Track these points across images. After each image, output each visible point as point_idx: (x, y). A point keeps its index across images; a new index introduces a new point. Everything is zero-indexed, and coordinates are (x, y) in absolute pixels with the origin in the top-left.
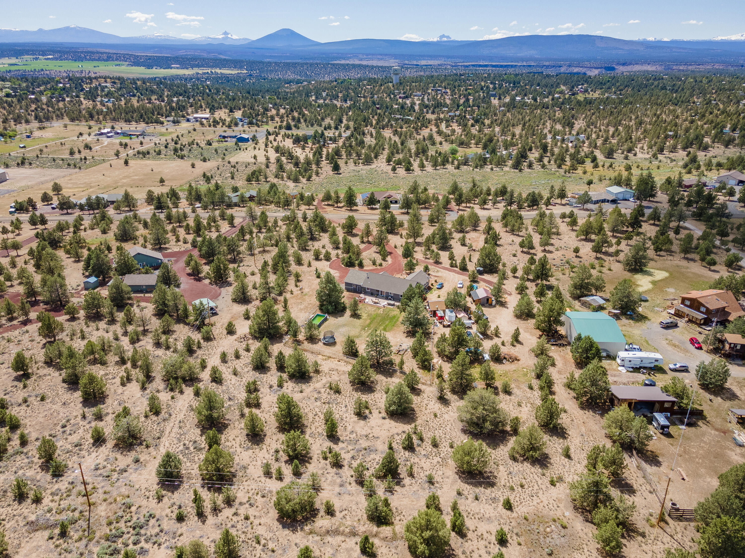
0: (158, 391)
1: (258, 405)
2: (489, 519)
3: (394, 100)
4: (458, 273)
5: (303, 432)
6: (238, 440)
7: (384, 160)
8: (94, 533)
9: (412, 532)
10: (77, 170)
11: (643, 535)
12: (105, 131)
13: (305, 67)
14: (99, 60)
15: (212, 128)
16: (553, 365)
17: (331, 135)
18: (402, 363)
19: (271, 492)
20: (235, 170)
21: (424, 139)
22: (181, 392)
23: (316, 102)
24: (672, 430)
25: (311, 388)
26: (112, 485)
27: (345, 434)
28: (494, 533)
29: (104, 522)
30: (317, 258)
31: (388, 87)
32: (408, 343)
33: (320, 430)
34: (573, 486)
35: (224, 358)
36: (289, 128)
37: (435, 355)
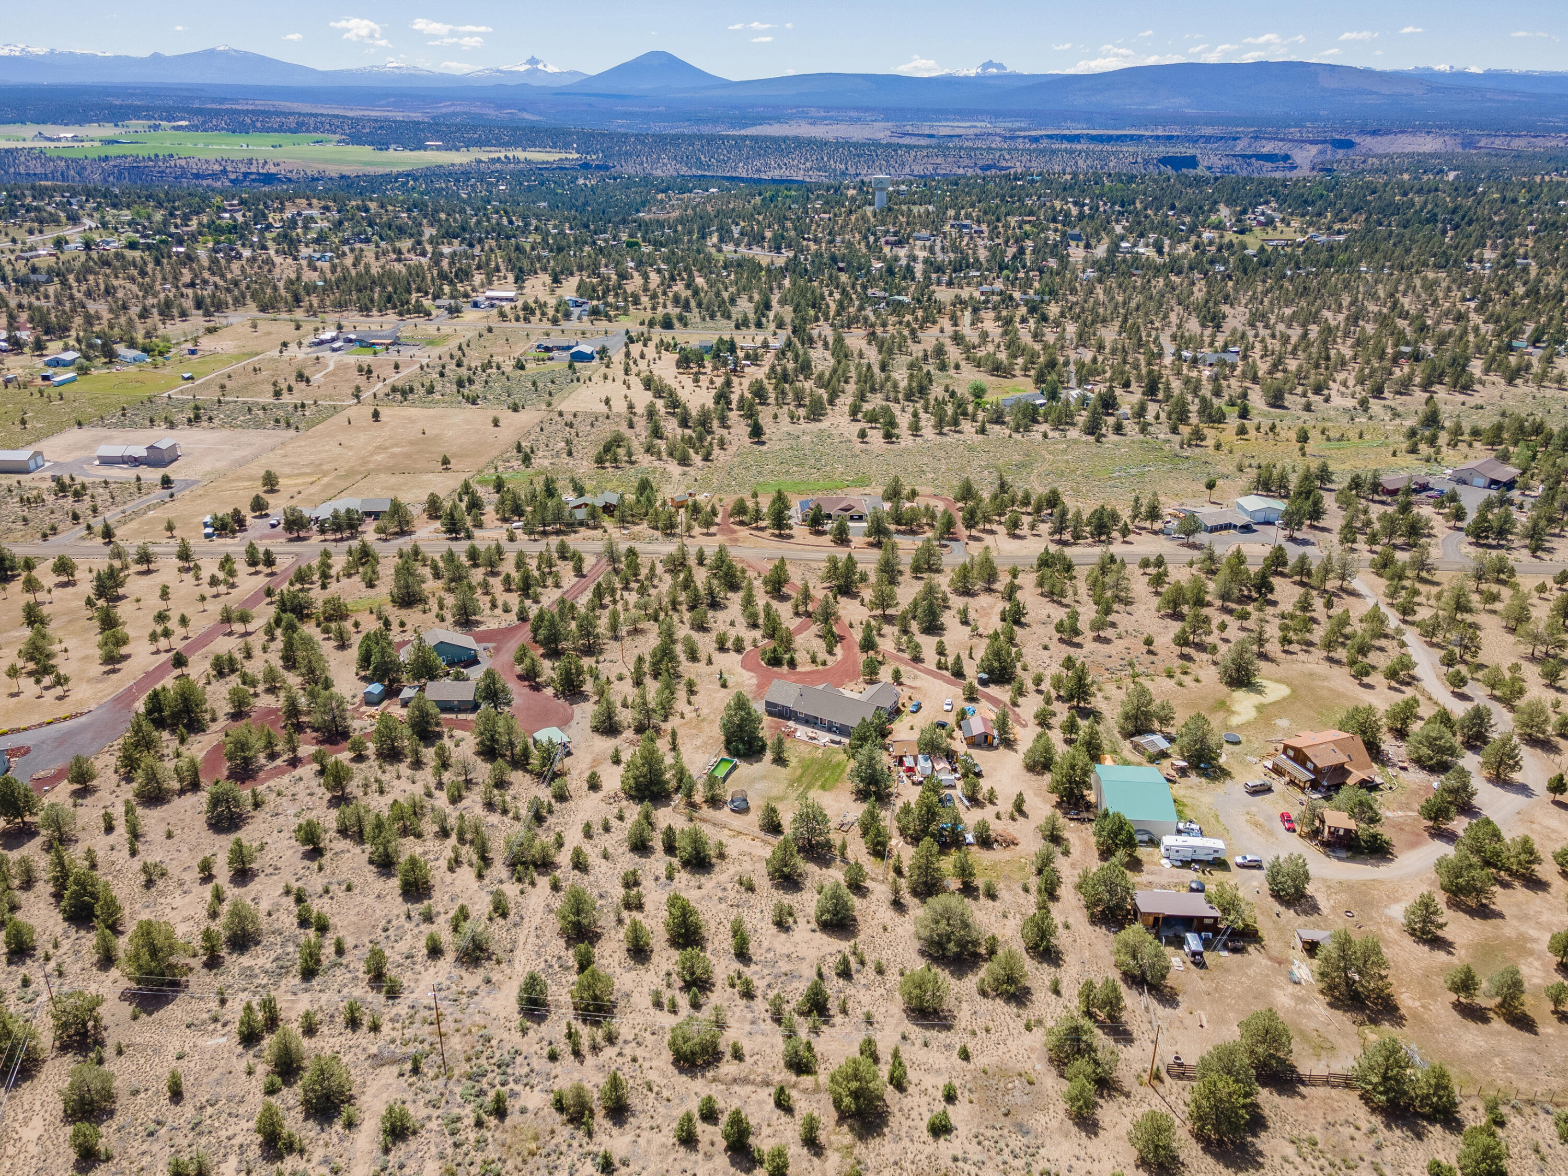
0: (501, 882)
1: (640, 907)
2: (938, 1071)
3: (876, 250)
4: (948, 682)
5: (703, 949)
6: (615, 956)
7: (847, 409)
8: (451, 1069)
9: (837, 1083)
10: (292, 432)
11: (1127, 1095)
12: (327, 335)
13: (698, 145)
14: (281, 129)
15: (522, 324)
16: (1066, 853)
17: (748, 344)
18: (844, 846)
19: (663, 1028)
20: (573, 431)
21: (926, 356)
22: (533, 884)
23: (720, 250)
24: (1209, 957)
25: (713, 883)
26: (462, 1011)
27: (759, 952)
28: (941, 1088)
29: (462, 1057)
30: (722, 649)
31: (864, 218)
32: (857, 811)
33: (725, 945)
34: (1050, 1032)
35: (588, 833)
36: (667, 324)
37: (895, 833)
